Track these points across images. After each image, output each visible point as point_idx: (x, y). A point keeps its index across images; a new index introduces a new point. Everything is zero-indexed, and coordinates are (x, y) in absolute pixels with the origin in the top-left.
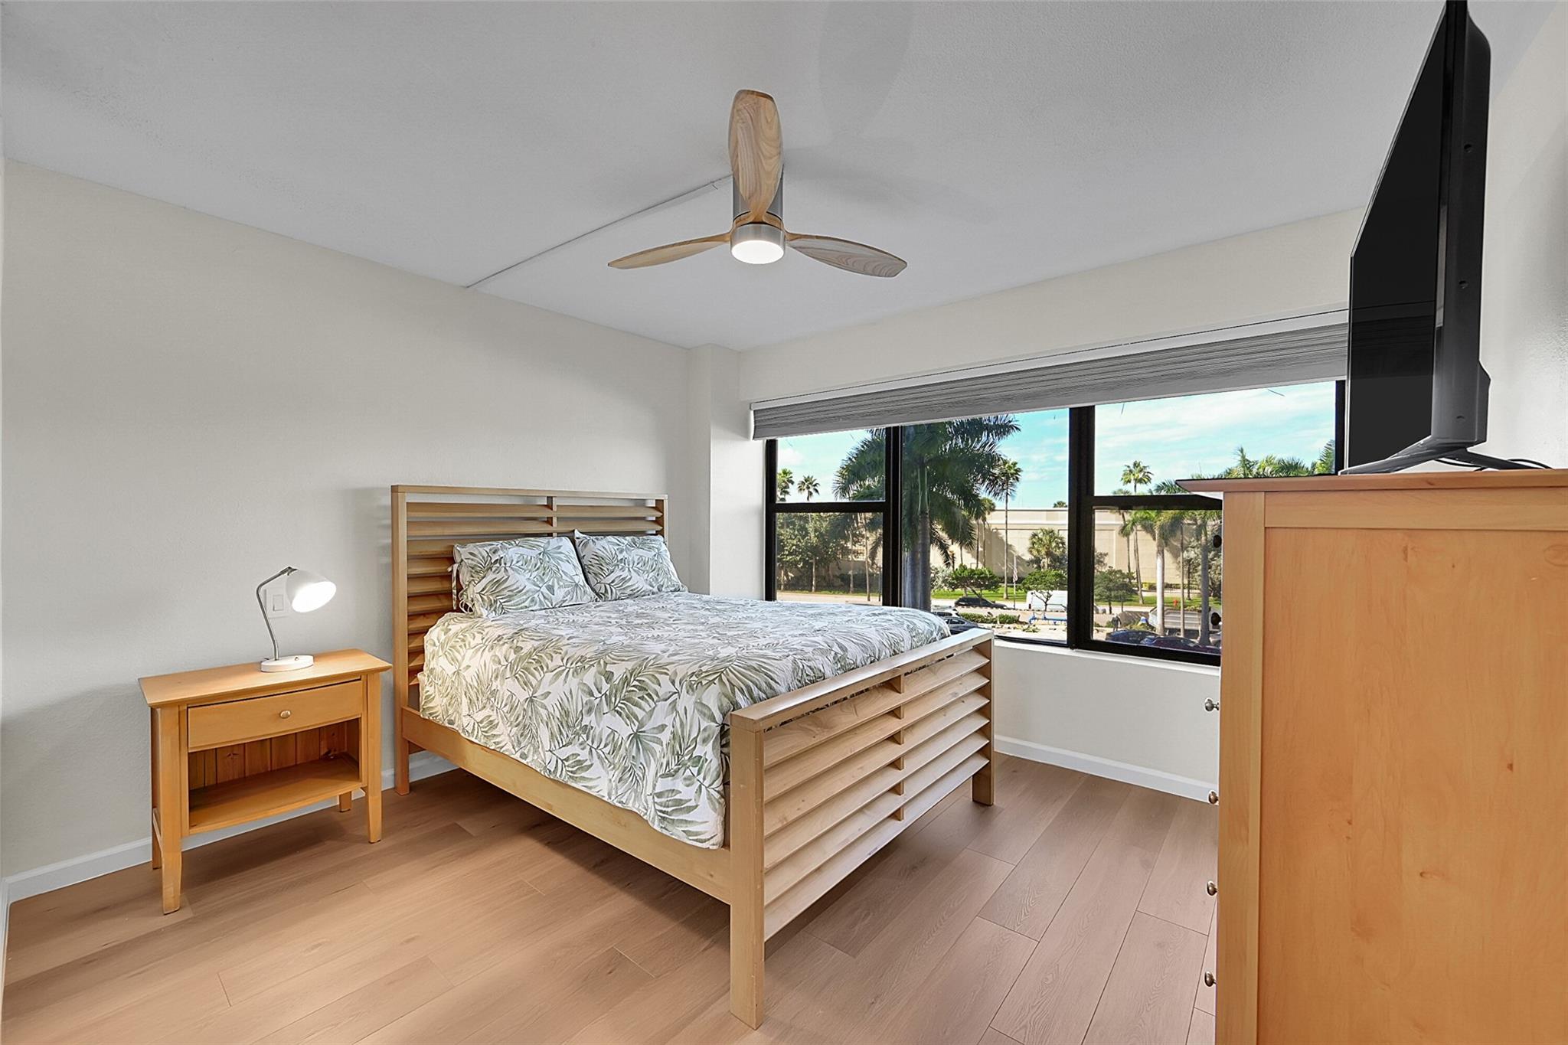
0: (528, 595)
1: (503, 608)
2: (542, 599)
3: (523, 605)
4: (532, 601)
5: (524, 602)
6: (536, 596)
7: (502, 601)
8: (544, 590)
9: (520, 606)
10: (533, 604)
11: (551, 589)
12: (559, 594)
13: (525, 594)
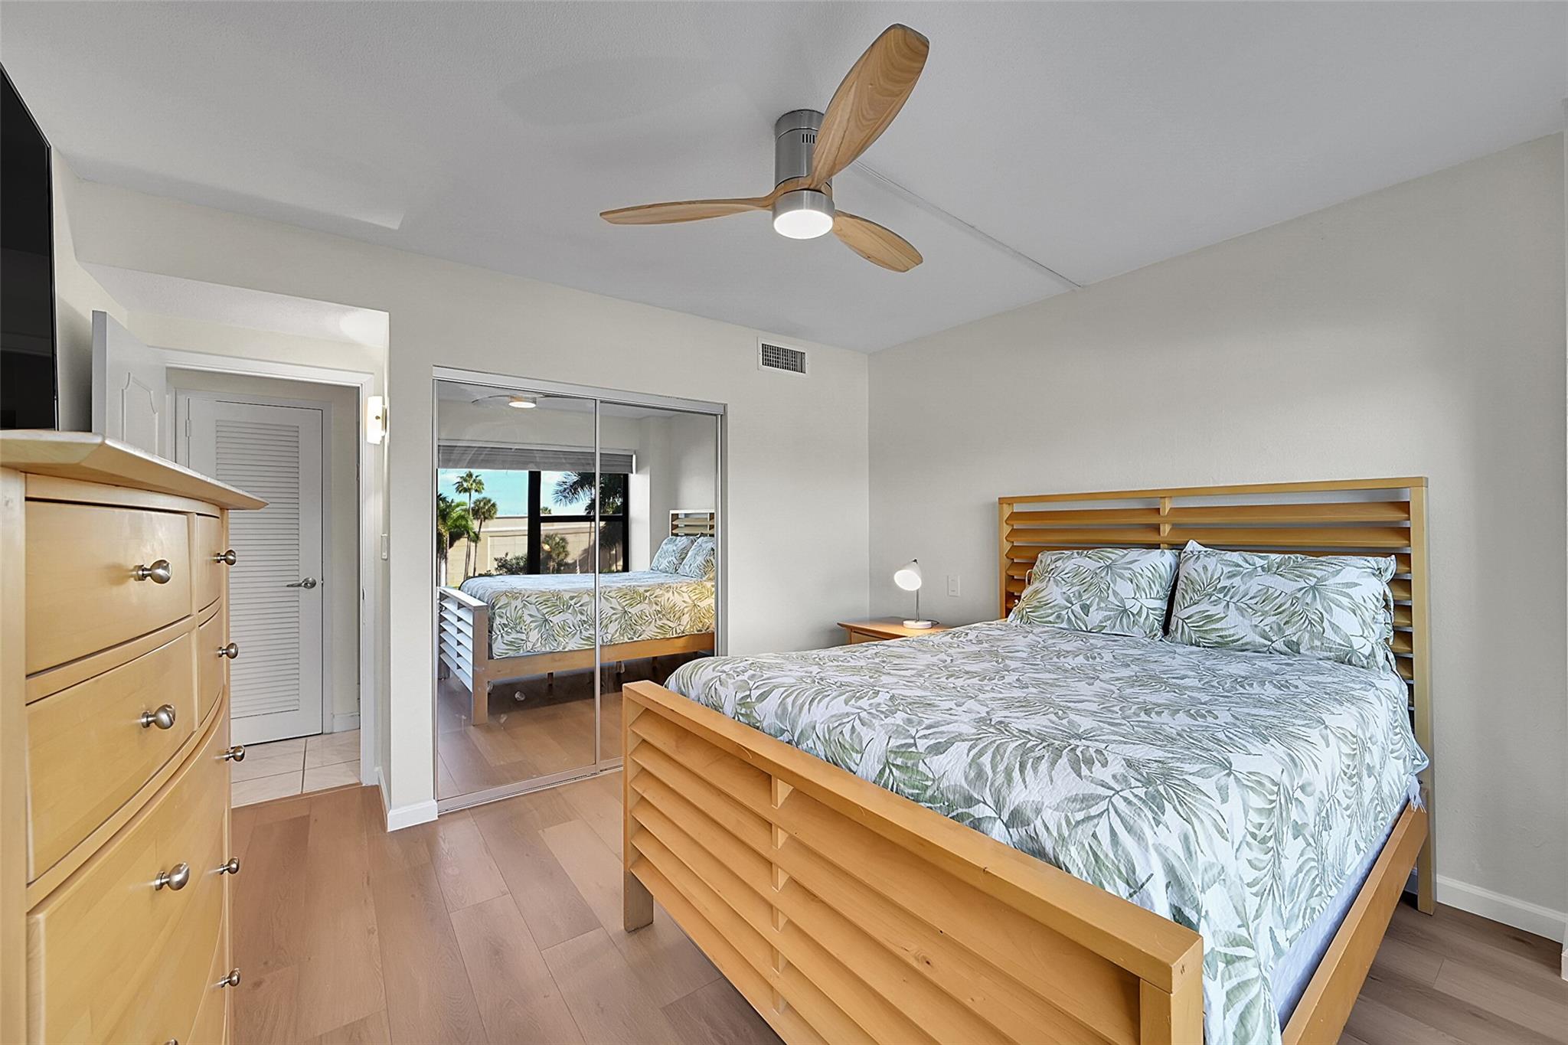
0: (1054, 610)
1: (1028, 618)
2: (1073, 619)
3: (1047, 619)
4: (1058, 617)
5: (1048, 616)
6: (1064, 612)
7: (1028, 610)
8: (1077, 608)
9: (1045, 619)
10: (1060, 621)
11: (1086, 609)
12: (1095, 617)
13: (1051, 608)
